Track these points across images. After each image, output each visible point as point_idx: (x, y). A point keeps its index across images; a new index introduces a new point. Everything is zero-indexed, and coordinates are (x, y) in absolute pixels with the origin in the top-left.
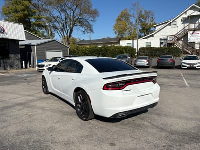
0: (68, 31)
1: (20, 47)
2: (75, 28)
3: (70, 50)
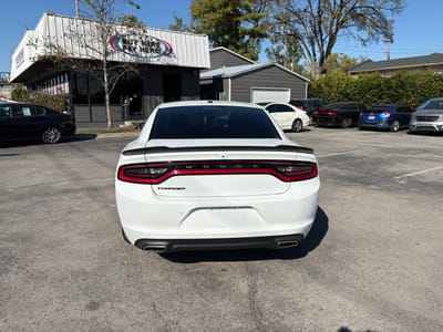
0: (322, 41)
1: (202, 83)
2: (340, 31)
3: (309, 86)
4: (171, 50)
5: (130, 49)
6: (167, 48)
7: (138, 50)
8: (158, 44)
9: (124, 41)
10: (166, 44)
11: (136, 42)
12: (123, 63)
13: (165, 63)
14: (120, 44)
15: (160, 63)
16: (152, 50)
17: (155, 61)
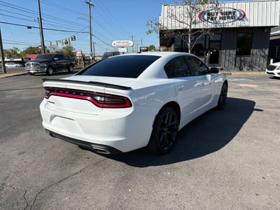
4: (244, 15)
5: (212, 19)
6: (241, 15)
7: (218, 19)
8: (234, 13)
9: (209, 14)
10: (240, 11)
11: (217, 13)
12: (200, 29)
13: (238, 26)
14: (206, 17)
15: (233, 26)
16: (228, 18)
17: (230, 25)
